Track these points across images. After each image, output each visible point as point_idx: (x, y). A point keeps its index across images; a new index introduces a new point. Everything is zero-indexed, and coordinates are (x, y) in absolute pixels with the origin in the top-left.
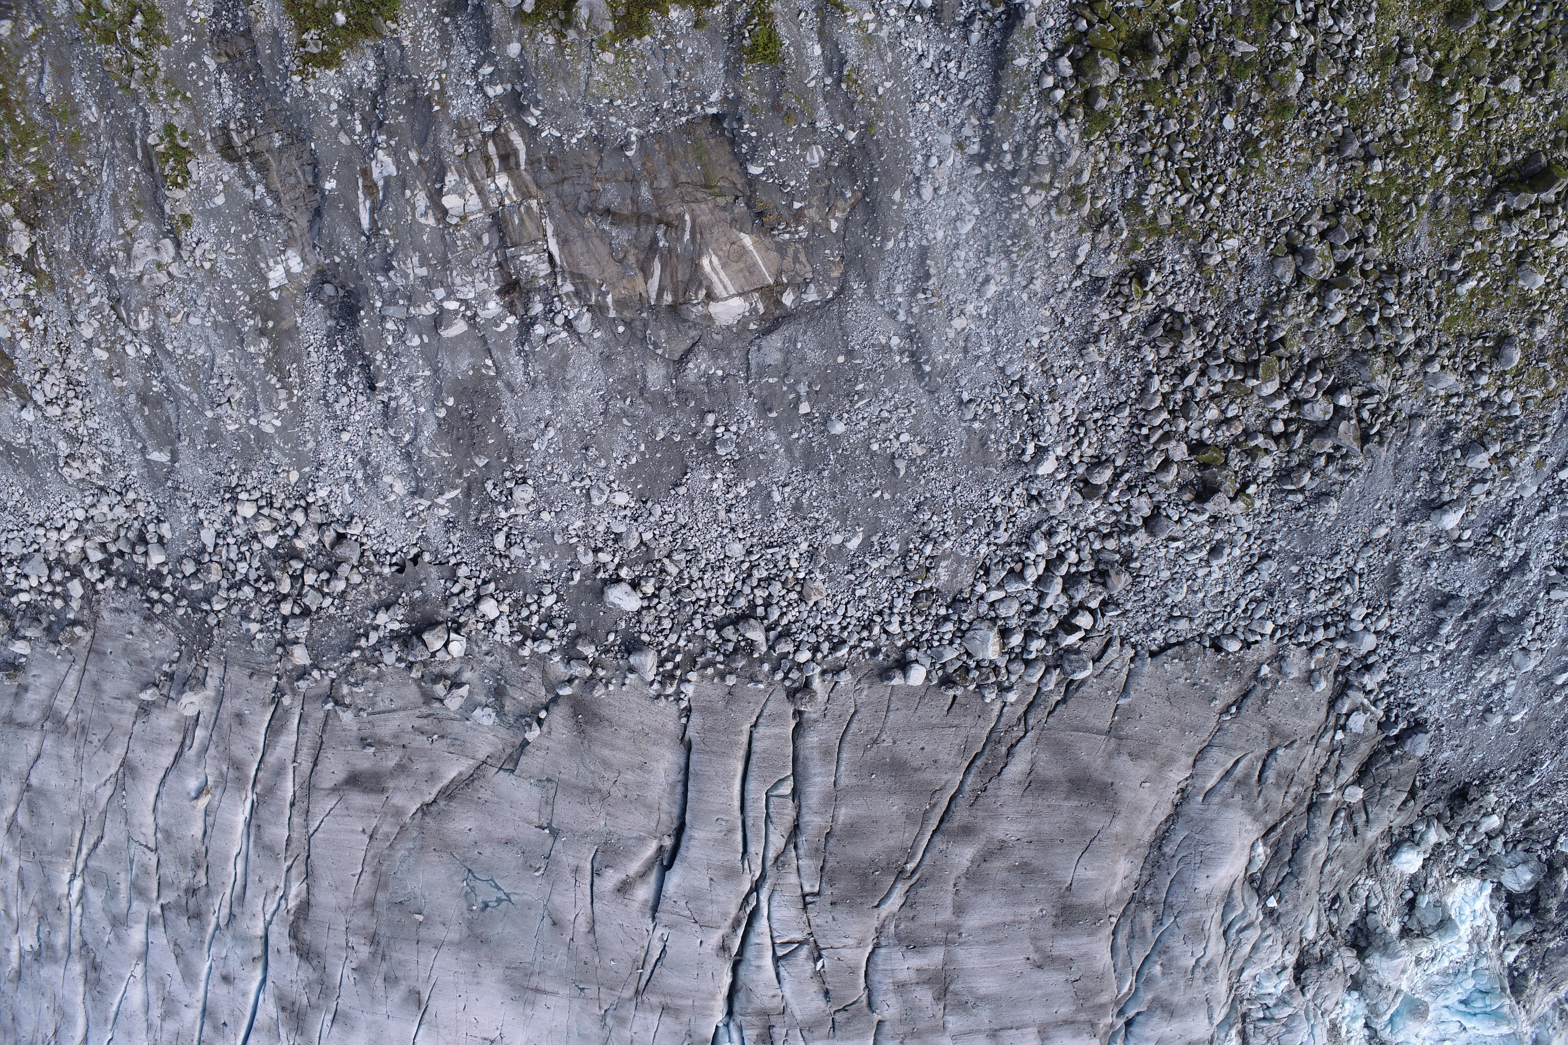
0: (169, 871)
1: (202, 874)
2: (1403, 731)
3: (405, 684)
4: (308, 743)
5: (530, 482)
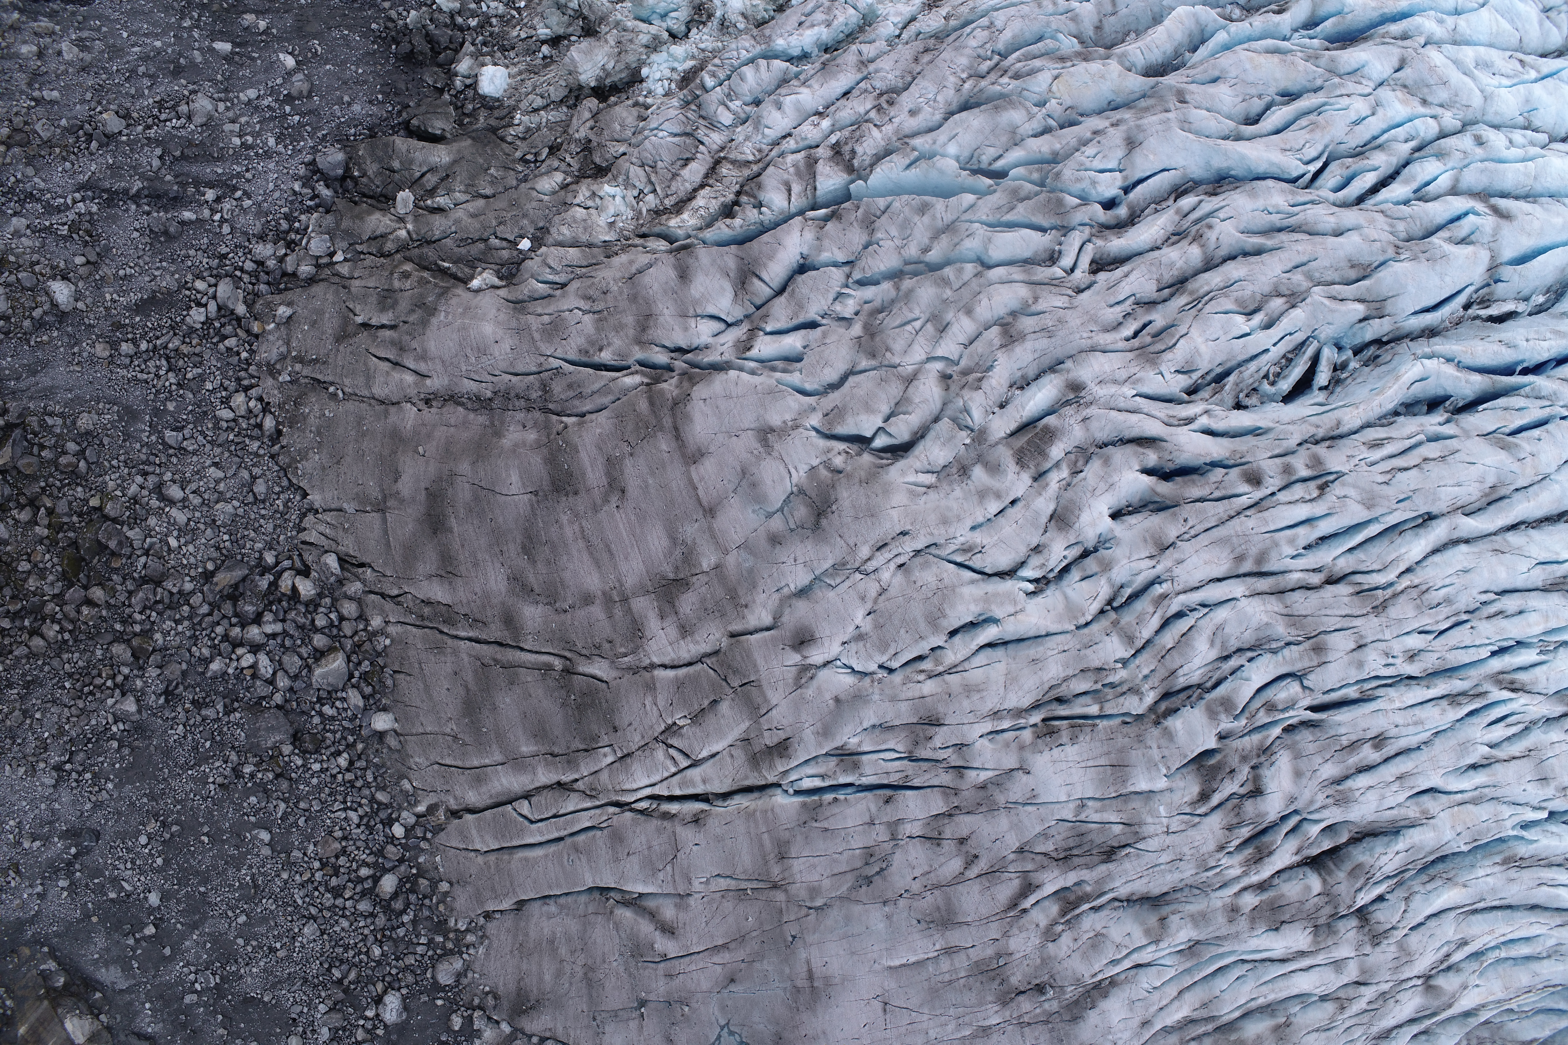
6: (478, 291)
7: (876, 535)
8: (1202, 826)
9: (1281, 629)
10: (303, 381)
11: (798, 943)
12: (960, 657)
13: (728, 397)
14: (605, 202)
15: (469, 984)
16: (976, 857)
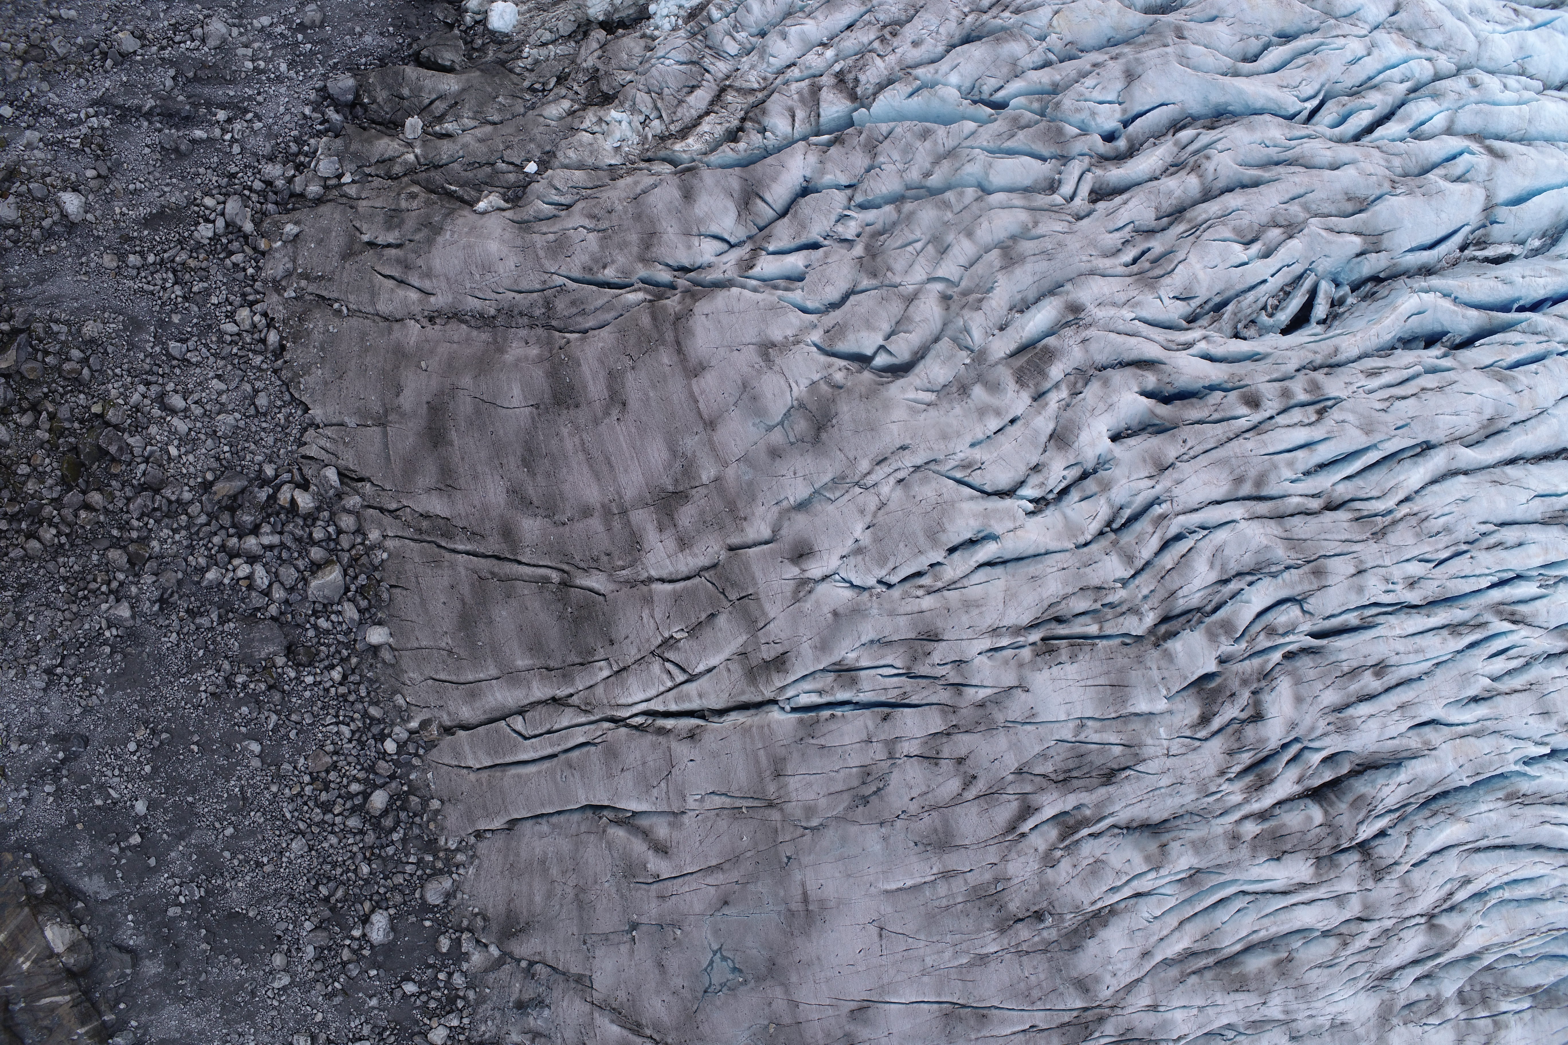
2: (335, 110)
6: (484, 213)
7: (876, 448)
8: (1202, 751)
9: (1280, 552)
10: (308, 297)
11: (793, 864)
12: (959, 573)
13: (731, 312)
14: (612, 127)
15: (458, 906)
16: (974, 777)
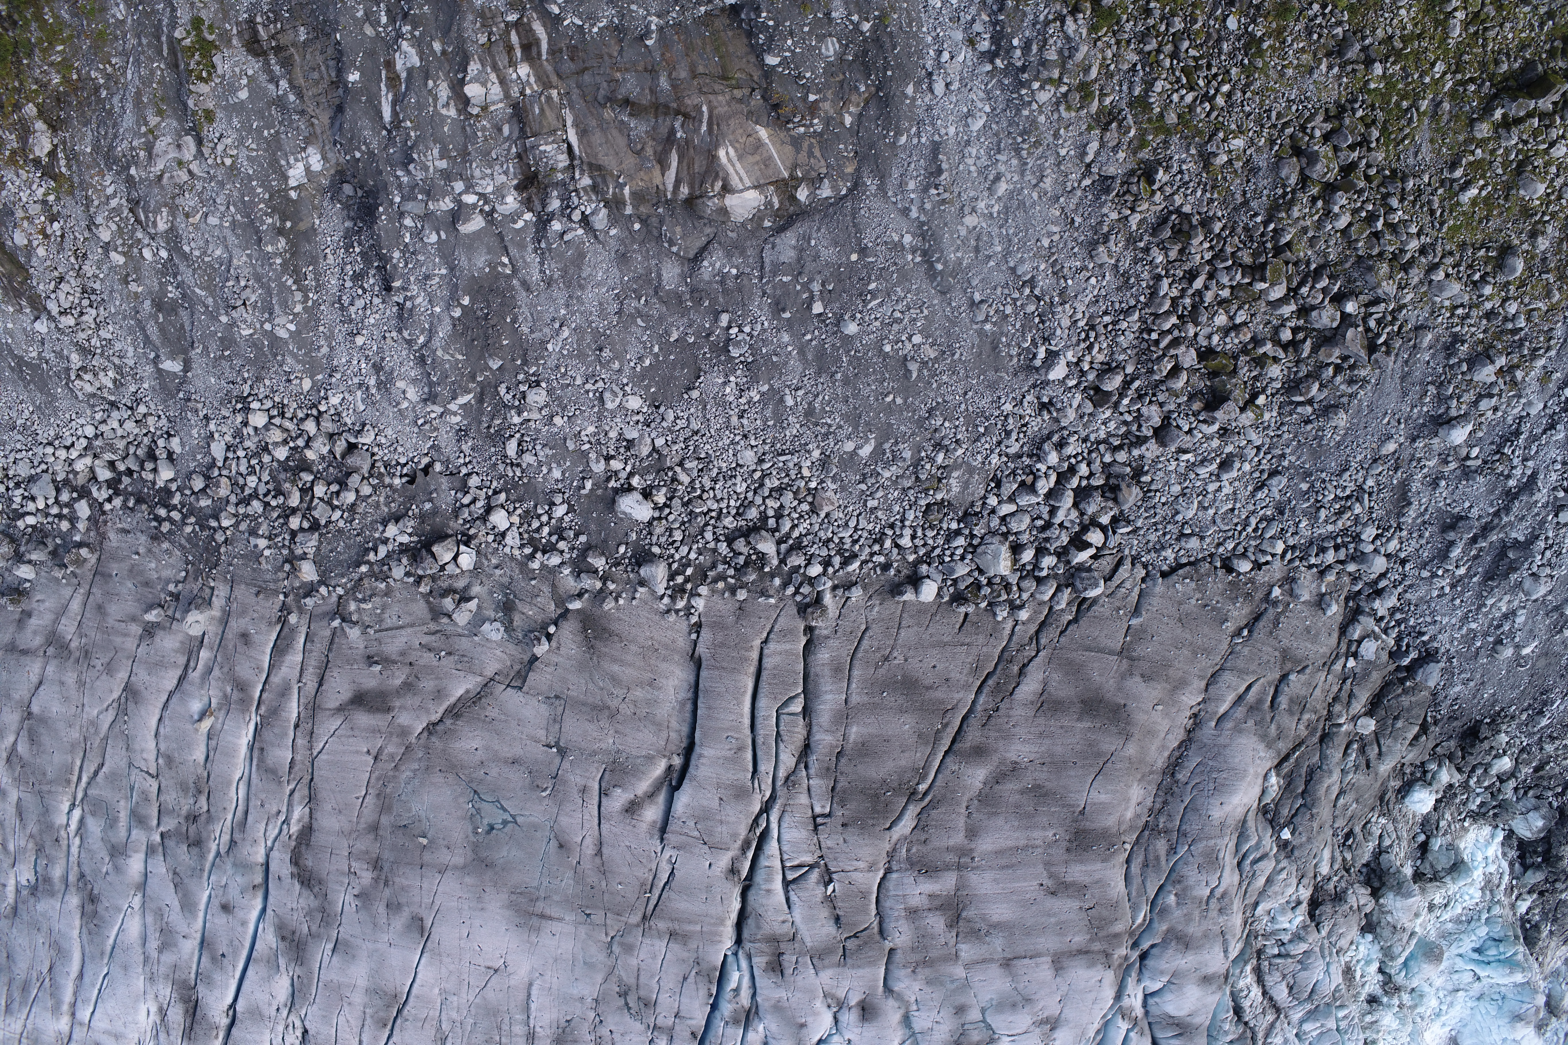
0: (170, 798)
1: (203, 800)
2: (1414, 661)
3: (413, 600)
4: (313, 663)
5: (544, 385)
6: (1266, 777)
11: (582, 918)
13: (1095, 999)
